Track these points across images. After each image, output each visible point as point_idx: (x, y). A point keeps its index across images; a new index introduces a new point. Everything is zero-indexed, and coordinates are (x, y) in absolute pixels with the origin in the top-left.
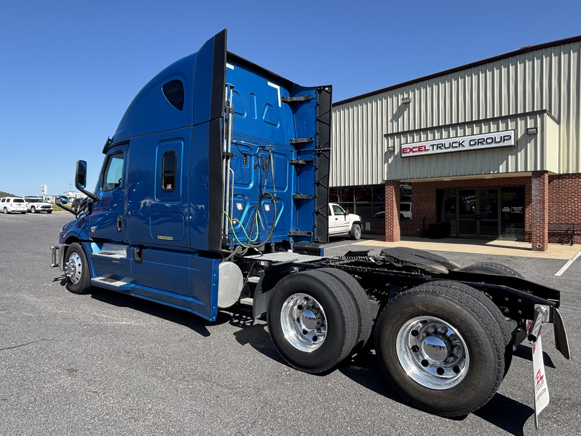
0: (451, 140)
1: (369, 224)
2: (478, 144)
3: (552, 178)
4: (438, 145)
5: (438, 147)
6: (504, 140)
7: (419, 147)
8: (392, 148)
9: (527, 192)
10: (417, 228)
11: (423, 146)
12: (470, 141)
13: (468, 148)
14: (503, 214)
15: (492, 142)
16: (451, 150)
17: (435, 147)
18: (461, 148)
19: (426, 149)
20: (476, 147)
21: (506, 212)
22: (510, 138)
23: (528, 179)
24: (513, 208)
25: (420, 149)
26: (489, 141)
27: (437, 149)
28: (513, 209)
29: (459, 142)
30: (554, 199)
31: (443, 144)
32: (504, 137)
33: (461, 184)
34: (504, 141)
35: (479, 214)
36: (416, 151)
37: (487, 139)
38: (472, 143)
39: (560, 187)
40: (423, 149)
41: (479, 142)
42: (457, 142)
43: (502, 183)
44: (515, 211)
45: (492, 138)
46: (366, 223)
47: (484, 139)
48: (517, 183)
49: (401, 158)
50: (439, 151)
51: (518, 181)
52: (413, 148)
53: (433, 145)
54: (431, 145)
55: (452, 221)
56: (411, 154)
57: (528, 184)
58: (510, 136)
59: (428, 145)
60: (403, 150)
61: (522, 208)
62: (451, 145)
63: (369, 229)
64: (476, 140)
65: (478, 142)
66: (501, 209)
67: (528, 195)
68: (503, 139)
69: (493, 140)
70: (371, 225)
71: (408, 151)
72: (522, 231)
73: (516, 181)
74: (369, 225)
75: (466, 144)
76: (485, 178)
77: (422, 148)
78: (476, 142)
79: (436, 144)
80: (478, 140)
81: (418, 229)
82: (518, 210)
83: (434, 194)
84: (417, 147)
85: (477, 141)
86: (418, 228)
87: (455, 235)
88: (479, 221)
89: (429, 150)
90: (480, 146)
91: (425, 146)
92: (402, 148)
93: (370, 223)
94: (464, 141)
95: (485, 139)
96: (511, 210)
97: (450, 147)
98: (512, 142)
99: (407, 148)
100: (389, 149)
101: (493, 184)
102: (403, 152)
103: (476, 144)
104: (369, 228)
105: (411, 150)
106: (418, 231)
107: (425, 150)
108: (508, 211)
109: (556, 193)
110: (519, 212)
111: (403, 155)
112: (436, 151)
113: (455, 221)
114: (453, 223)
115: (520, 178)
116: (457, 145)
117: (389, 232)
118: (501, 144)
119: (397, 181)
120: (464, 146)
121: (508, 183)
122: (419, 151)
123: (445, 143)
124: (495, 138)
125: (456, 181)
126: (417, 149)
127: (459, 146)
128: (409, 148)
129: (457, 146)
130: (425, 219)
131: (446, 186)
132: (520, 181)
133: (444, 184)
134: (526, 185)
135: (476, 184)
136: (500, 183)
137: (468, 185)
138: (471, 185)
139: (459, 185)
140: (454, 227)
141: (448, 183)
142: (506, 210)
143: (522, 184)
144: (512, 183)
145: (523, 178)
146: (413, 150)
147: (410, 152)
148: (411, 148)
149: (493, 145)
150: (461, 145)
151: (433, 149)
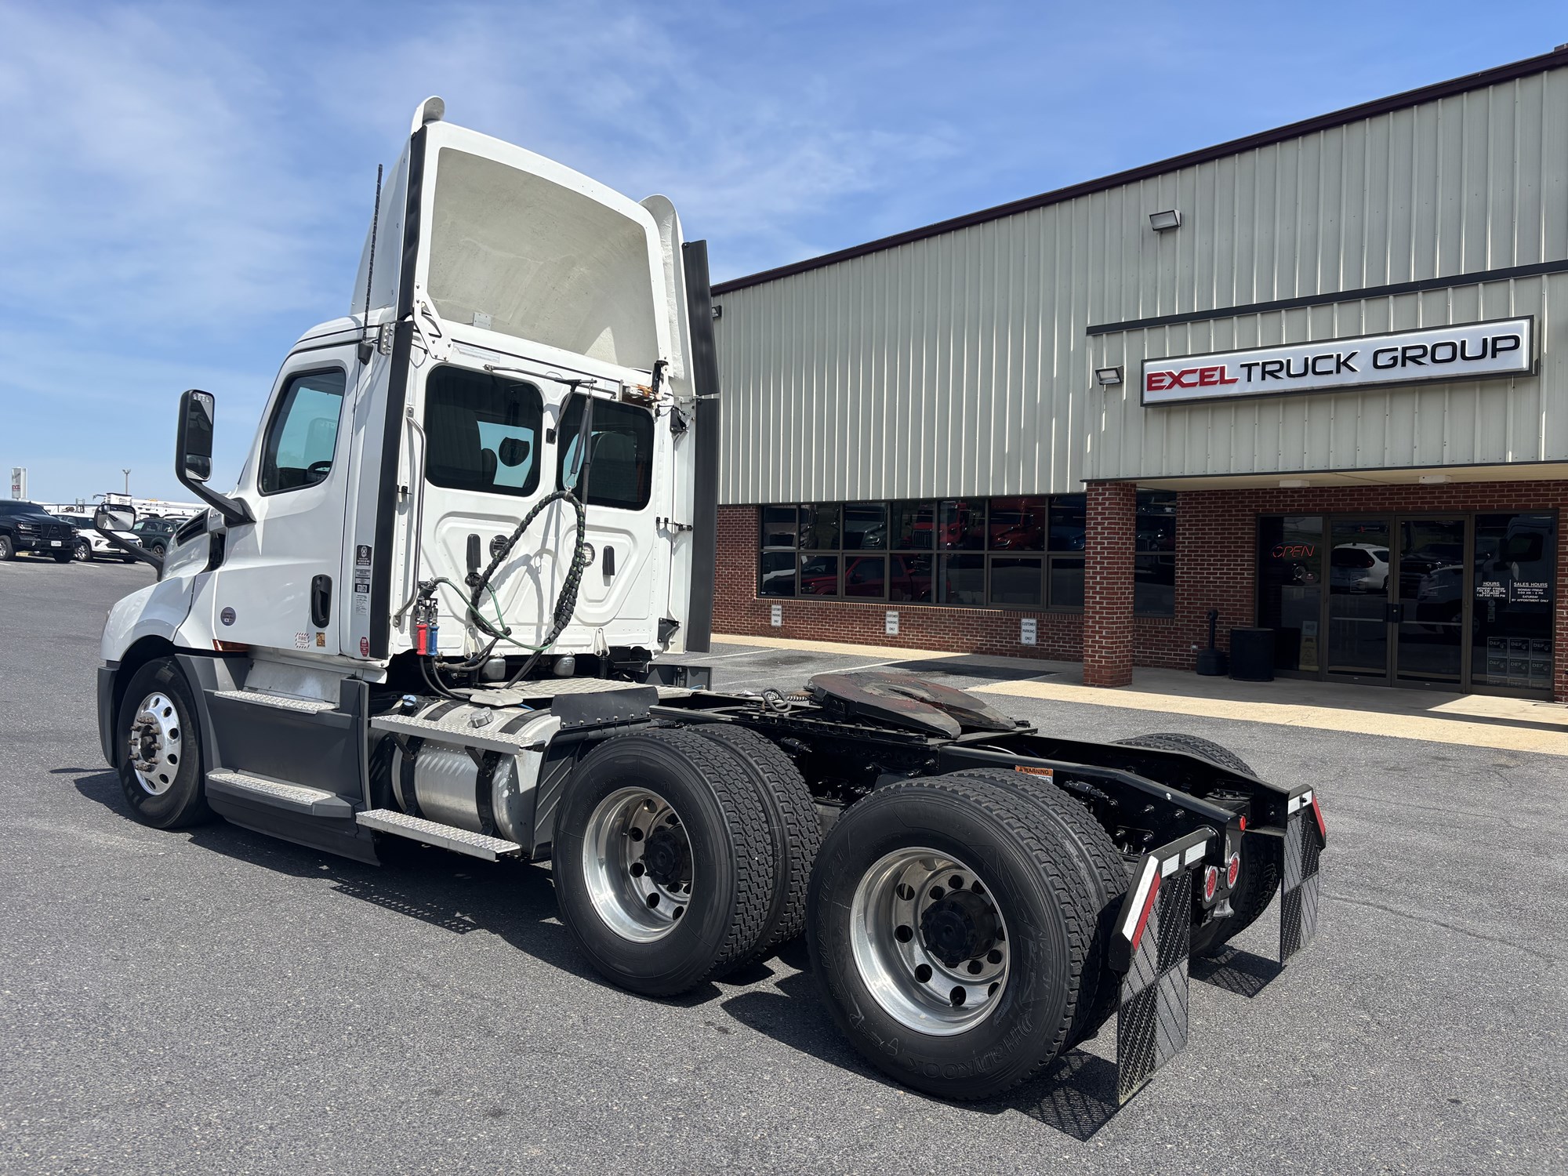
0: (1311, 351)
1: (1032, 624)
2: (1404, 365)
4: (1264, 364)
5: (1264, 373)
6: (1496, 351)
7: (1203, 371)
8: (1113, 374)
10: (1189, 644)
11: (1215, 369)
12: (1376, 354)
13: (1366, 376)
14: (1480, 605)
15: (1453, 358)
16: (1311, 382)
17: (1257, 372)
18: (1346, 378)
19: (1226, 378)
20: (1398, 374)
21: (1492, 597)
22: (1517, 346)
24: (1515, 585)
25: (1205, 377)
26: (1443, 353)
27: (1263, 378)
28: (1514, 590)
29: (1339, 356)
31: (1281, 363)
32: (1495, 340)
33: (1340, 500)
34: (1494, 356)
35: (1397, 602)
36: (1193, 385)
37: (1434, 347)
38: (1384, 360)
40: (1217, 377)
41: (1406, 357)
42: (1331, 356)
43: (1479, 502)
44: (1520, 596)
45: (1453, 345)
46: (1024, 621)
47: (1424, 348)
48: (1532, 501)
49: (1143, 408)
50: (1271, 385)
51: (1535, 495)
52: (1183, 373)
53: (1250, 366)
54: (1242, 366)
55: (1305, 623)
56: (1177, 393)
58: (1517, 339)
59: (1231, 364)
60: (1150, 382)
61: (1546, 585)
62: (1310, 367)
63: (1033, 641)
64: (1396, 349)
65: (1404, 358)
66: (1475, 589)
67: (1566, 543)
68: (1491, 348)
69: (1458, 351)
70: (1038, 629)
71: (1168, 381)
72: (1546, 663)
73: (1529, 495)
74: (1034, 628)
75: (1361, 362)
76: (1422, 481)
77: (1212, 376)
78: (1395, 359)
79: (1258, 364)
80: (1405, 350)
81: (1194, 647)
82: (1533, 594)
83: (1248, 532)
84: (1194, 371)
85: (1399, 354)
86: (1195, 643)
87: (1315, 668)
88: (1396, 626)
89: (1234, 381)
90: (1412, 372)
91: (1223, 369)
92: (1147, 373)
93: (1034, 621)
94: (1354, 355)
95: (1429, 349)
96: (1507, 594)
97: (1305, 374)
98: (1521, 360)
99: (1162, 374)
100: (1103, 375)
101: (1450, 502)
102: (1150, 388)
103: (1394, 365)
104: (1033, 636)
105: (1176, 380)
106: (1194, 651)
107: (1223, 381)
108: (1496, 593)
110: (1534, 599)
111: (1150, 397)
113: (1316, 623)
114: (1308, 630)
115: (1542, 485)
116: (1329, 366)
117: (1097, 652)
119: (1127, 485)
120: (1353, 370)
121: (1499, 501)
122: (1202, 383)
123: (1289, 362)
124: (1463, 343)
125: (1322, 490)
126: (1195, 378)
127: (1338, 371)
128: (1170, 374)
129: (1331, 372)
130: (1216, 613)
131: (1289, 505)
132: (1542, 495)
133: (1282, 498)
134: (1561, 508)
135: (1389, 504)
136: (1472, 502)
137: (1362, 504)
138: (1371, 506)
139: (1332, 505)
140: (1312, 641)
141: (1296, 495)
142: (1491, 590)
143: (1550, 506)
144: (1515, 501)
145: (1551, 487)
146: (1185, 380)
147: (1171, 386)
148: (1177, 375)
149: (1459, 368)
150: (1343, 369)
151: (1249, 380)
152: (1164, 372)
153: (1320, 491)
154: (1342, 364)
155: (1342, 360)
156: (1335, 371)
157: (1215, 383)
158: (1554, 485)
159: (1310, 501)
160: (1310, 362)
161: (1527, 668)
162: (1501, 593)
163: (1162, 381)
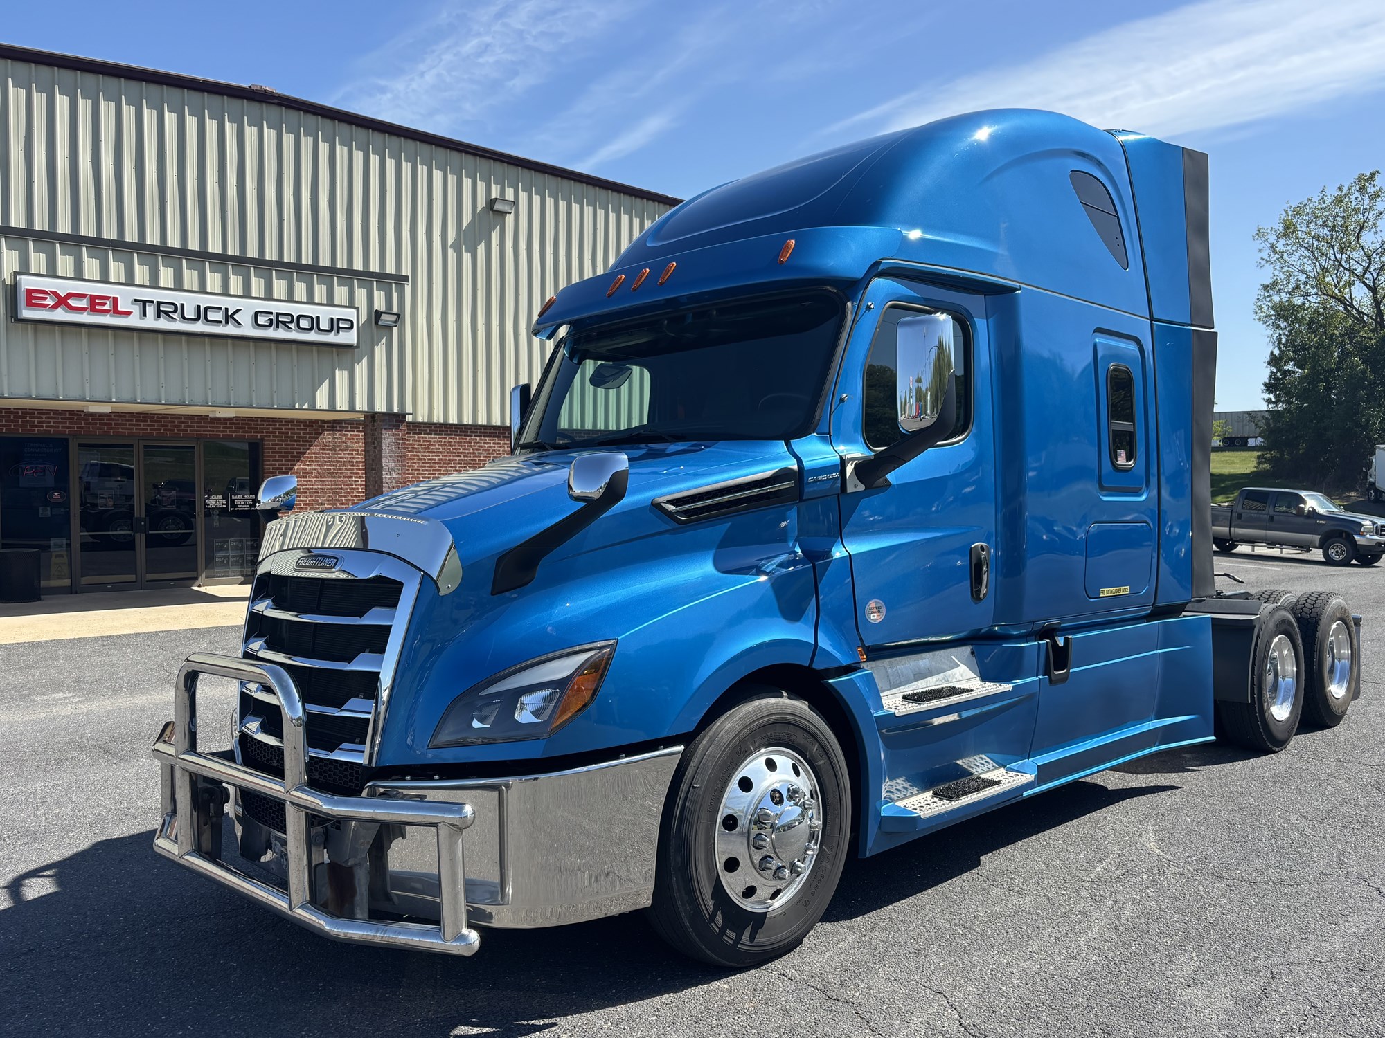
0: (204, 301)
2: (278, 327)
3: (321, 426)
4: (159, 303)
5: (159, 313)
6: (339, 329)
7: (93, 298)
9: (268, 457)
11: (107, 298)
12: (258, 313)
13: (248, 330)
14: (209, 513)
15: (311, 329)
16: (200, 327)
17: (150, 310)
18: (230, 329)
19: (119, 309)
20: (270, 333)
21: (217, 508)
22: (351, 328)
23: (270, 425)
24: (233, 497)
25: (95, 304)
27: (158, 316)
28: (233, 501)
29: (227, 309)
30: (325, 477)
31: (175, 305)
32: (338, 320)
33: (90, 424)
34: (338, 332)
35: (143, 516)
36: (83, 309)
37: (300, 317)
38: (262, 320)
39: (338, 449)
40: (109, 306)
41: (277, 321)
42: (220, 309)
44: (237, 506)
45: (312, 318)
47: (292, 316)
48: (247, 432)
50: (163, 324)
51: (248, 428)
52: (70, 295)
53: (144, 303)
54: (136, 300)
56: (60, 315)
57: (271, 438)
58: (350, 322)
59: (126, 297)
60: (27, 297)
62: (201, 314)
64: (272, 313)
65: (278, 322)
66: (205, 501)
67: (271, 465)
68: (336, 326)
69: (314, 323)
71: (50, 302)
73: (245, 428)
75: (245, 318)
76: (218, 415)
77: (105, 304)
78: (271, 321)
79: (152, 302)
80: (278, 315)
82: (245, 503)
84: (84, 296)
85: (274, 317)
87: (67, 582)
88: (143, 536)
89: (129, 313)
90: (281, 334)
91: (115, 300)
92: (24, 287)
94: (238, 310)
95: (295, 318)
96: (227, 504)
97: (198, 319)
98: (354, 338)
99: (44, 292)
101: (187, 431)
102: (29, 304)
103: (270, 325)
105: (62, 301)
107: (116, 311)
108: (220, 504)
109: (330, 462)
110: (246, 508)
111: (27, 313)
112: (150, 322)
115: (253, 421)
116: (218, 316)
118: (331, 338)
120: (238, 323)
121: (223, 431)
122: (93, 310)
123: (183, 305)
124: (318, 318)
126: (83, 303)
127: (227, 322)
128: (55, 293)
129: (221, 322)
131: (36, 426)
132: (252, 428)
133: (28, 419)
134: (266, 438)
135: (136, 429)
136: (204, 431)
137: (111, 428)
138: (120, 430)
139: (82, 428)
140: (63, 557)
141: (44, 417)
142: (216, 502)
143: (259, 437)
144: (235, 432)
145: (259, 422)
146: (72, 302)
147: (55, 307)
148: (63, 296)
149: (313, 336)
150: (230, 320)
151: (144, 314)
152: (47, 290)
153: (70, 414)
154: (229, 317)
155: (229, 314)
156: (224, 322)
157: (107, 311)
158: (261, 421)
159: (59, 423)
160: (202, 309)
161: (228, 562)
162: (223, 504)
163: (45, 299)
